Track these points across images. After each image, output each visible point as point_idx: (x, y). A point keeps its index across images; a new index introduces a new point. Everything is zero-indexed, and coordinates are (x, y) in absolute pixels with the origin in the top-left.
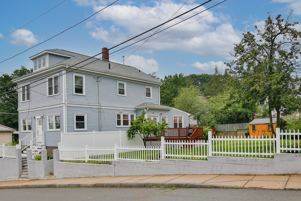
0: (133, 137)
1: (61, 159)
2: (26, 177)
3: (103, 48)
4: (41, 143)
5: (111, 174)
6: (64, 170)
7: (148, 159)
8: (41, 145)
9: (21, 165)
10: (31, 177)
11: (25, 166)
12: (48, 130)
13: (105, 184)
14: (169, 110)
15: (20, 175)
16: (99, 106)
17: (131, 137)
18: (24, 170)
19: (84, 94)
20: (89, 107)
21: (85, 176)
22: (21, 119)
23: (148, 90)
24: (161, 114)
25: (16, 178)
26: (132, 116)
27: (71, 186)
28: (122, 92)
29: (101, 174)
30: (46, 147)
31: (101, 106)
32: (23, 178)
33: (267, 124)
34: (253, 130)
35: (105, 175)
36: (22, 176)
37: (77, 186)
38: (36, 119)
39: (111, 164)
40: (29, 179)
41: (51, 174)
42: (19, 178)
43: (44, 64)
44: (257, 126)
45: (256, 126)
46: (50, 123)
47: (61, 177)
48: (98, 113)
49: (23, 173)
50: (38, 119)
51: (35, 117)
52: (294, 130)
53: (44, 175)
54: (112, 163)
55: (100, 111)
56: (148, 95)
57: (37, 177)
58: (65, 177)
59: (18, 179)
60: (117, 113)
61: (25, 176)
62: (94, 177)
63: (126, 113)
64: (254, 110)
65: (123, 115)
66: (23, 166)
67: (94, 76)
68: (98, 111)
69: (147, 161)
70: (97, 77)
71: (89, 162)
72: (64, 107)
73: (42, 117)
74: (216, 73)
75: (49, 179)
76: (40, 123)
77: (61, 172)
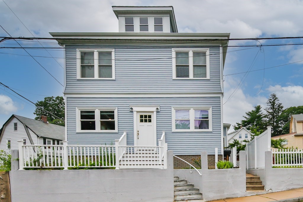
12: (174, 130)
22: (77, 109)
38: (135, 113)
46: (177, 120)
50: (137, 112)
51: (132, 109)
53: (245, 189)
58: (291, 187)
61: (185, 197)
72: (221, 98)
73: (158, 109)
75: (256, 194)
76: (146, 118)
77: (284, 181)
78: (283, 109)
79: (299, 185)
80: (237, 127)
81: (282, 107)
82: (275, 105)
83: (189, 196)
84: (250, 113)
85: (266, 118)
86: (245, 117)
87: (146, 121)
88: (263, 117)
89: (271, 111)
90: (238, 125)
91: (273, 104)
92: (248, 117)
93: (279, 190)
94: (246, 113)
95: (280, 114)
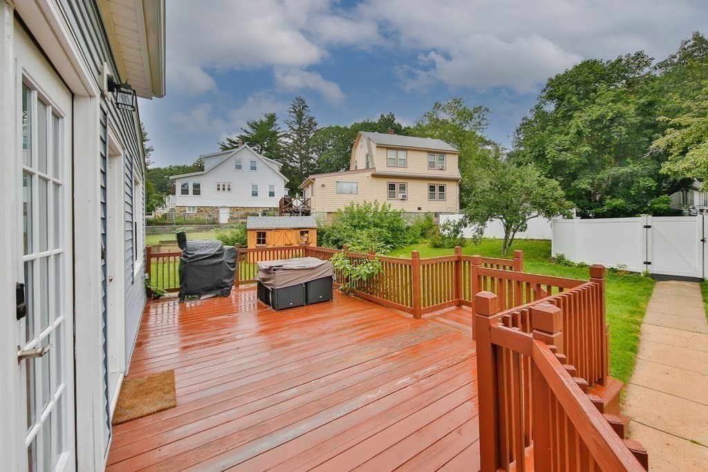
33: (299, 228)
34: (259, 242)
45: (268, 233)
78: (318, 127)
80: (229, 146)
81: (316, 125)
82: (304, 117)
84: (256, 124)
85: (288, 139)
86: (245, 131)
88: (281, 136)
89: (296, 127)
90: (229, 144)
91: (300, 115)
92: (249, 130)
94: (248, 124)
95: (311, 135)
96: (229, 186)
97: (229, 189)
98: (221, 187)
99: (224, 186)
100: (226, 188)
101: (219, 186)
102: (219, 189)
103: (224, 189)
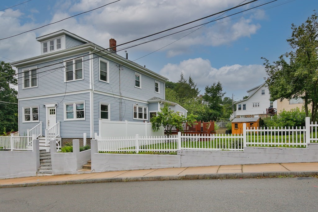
0: (158, 129)
1: (99, 150)
2: (49, 172)
3: (110, 39)
4: (54, 134)
5: (175, 165)
6: (107, 162)
7: (224, 147)
8: (56, 136)
9: (39, 158)
10: (56, 171)
11: (43, 160)
12: (65, 119)
13: (201, 175)
14: (175, 106)
15: (38, 170)
16: (120, 96)
17: (156, 129)
18: (42, 164)
19: (108, 81)
20: (113, 96)
21: (138, 169)
22: (23, 108)
23: (157, 85)
24: (170, 109)
25: (34, 173)
26: (145, 109)
27: (146, 180)
28: (138, 84)
29: (162, 165)
30: (62, 138)
31: (122, 96)
32: (43, 173)
33: (249, 122)
34: (235, 127)
35: (167, 166)
36: (40, 171)
37: (155, 179)
38: (47, 108)
39: (176, 154)
40: (52, 174)
41: (83, 168)
42: (37, 173)
43: (59, 46)
44: (240, 124)
45: (238, 124)
46: (67, 112)
47: (102, 170)
48: (119, 104)
49: (41, 167)
52: (278, 127)
53: (76, 168)
54: (178, 153)
55: (121, 102)
56: (157, 89)
57: (65, 171)
59: (35, 175)
60: (134, 105)
61: (45, 170)
62: (151, 169)
63: (140, 106)
64: (221, 112)
65: (139, 108)
66: (40, 160)
67: (117, 64)
68: (120, 101)
69: (223, 150)
70: (119, 65)
71: (140, 152)
72: (91, 93)
73: (56, 105)
74: (182, 79)
75: (83, 173)
76: (52, 112)
77: (103, 164)
79: (115, 168)
83: (48, 170)
87: (53, 114)
93: (100, 171)
96: (258, 104)
97: (258, 106)
98: (255, 105)
99: (256, 104)
100: (257, 105)
101: (254, 104)
102: (254, 106)
103: (256, 106)
